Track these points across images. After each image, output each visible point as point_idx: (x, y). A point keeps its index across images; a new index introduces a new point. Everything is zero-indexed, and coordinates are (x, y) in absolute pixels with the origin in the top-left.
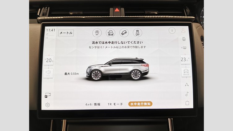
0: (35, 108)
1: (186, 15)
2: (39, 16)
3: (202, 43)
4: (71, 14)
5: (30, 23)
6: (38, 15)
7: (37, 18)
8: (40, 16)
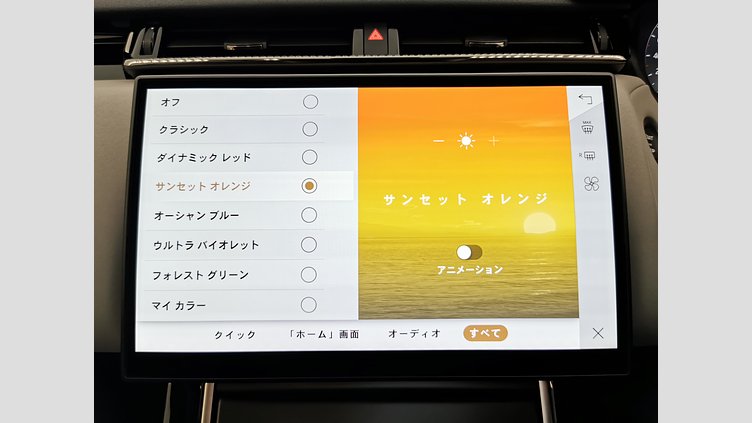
0: (116, 346)
1: (596, 51)
2: (128, 56)
3: (649, 141)
4: (230, 48)
5: (97, 77)
6: (127, 51)
7: (122, 63)
8: (132, 55)
